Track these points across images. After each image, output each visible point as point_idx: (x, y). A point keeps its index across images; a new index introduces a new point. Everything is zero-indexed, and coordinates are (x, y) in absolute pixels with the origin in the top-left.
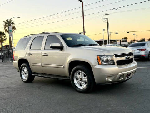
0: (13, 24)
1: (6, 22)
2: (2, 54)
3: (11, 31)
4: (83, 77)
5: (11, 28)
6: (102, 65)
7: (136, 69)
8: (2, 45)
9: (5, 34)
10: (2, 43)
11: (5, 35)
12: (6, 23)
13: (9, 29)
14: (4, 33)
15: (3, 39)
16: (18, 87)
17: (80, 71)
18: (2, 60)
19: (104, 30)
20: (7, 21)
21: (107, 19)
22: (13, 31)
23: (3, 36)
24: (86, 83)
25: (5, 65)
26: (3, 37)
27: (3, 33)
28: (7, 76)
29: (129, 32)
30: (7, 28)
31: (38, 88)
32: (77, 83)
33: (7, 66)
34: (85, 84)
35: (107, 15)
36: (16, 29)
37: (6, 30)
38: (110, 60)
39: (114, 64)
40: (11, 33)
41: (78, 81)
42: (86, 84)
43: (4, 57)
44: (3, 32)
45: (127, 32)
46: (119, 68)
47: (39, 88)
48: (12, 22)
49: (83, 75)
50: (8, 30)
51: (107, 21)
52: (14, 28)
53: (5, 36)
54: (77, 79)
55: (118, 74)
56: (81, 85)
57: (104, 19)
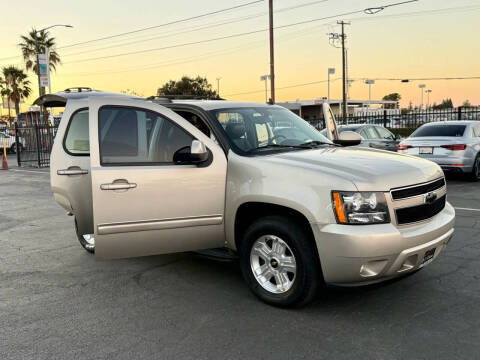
0: (49, 44)
1: (30, 38)
2: (17, 139)
3: (44, 68)
4: (283, 256)
5: (45, 59)
6: (348, 223)
7: (453, 230)
8: (17, 109)
9: (25, 76)
10: (17, 101)
11: (25, 80)
12: (30, 42)
13: (37, 62)
14: (25, 72)
15: (20, 90)
16: (71, 271)
17: (274, 238)
18: (19, 161)
19: (331, 71)
20: (33, 35)
21: (343, 36)
22: (52, 68)
23: (20, 80)
24: (290, 275)
25: (28, 180)
26: (21, 86)
27: (21, 72)
28: (34, 222)
29: (407, 81)
30: (33, 58)
31: (134, 278)
32: (262, 274)
33: (32, 184)
34: (287, 279)
35: (343, 24)
36: (59, 60)
37: (29, 64)
38: (374, 208)
39: (386, 220)
40: (45, 75)
41: (265, 266)
42: (291, 280)
43: (23, 148)
44: (20, 68)
45: (404, 81)
46: (402, 233)
47: (137, 278)
48: (47, 39)
49: (282, 249)
50: (34, 64)
51: (343, 43)
52: (54, 57)
53: (25, 83)
54: (262, 262)
55: (398, 254)
56: (273, 281)
57: (334, 35)
